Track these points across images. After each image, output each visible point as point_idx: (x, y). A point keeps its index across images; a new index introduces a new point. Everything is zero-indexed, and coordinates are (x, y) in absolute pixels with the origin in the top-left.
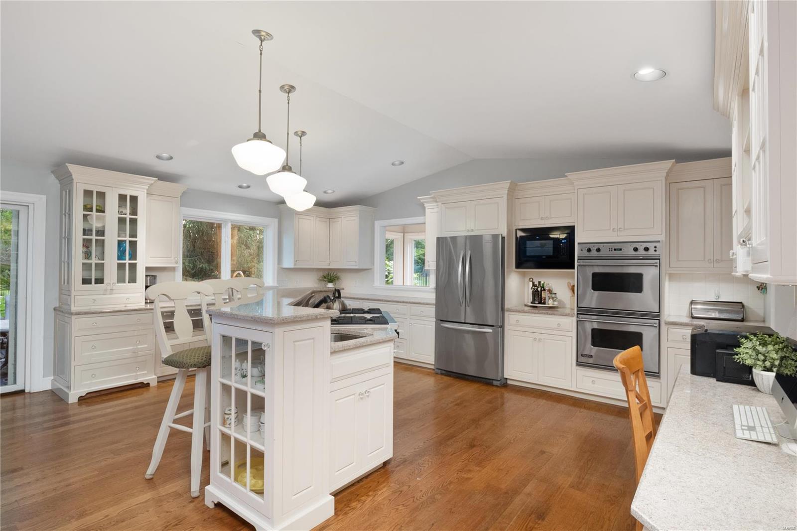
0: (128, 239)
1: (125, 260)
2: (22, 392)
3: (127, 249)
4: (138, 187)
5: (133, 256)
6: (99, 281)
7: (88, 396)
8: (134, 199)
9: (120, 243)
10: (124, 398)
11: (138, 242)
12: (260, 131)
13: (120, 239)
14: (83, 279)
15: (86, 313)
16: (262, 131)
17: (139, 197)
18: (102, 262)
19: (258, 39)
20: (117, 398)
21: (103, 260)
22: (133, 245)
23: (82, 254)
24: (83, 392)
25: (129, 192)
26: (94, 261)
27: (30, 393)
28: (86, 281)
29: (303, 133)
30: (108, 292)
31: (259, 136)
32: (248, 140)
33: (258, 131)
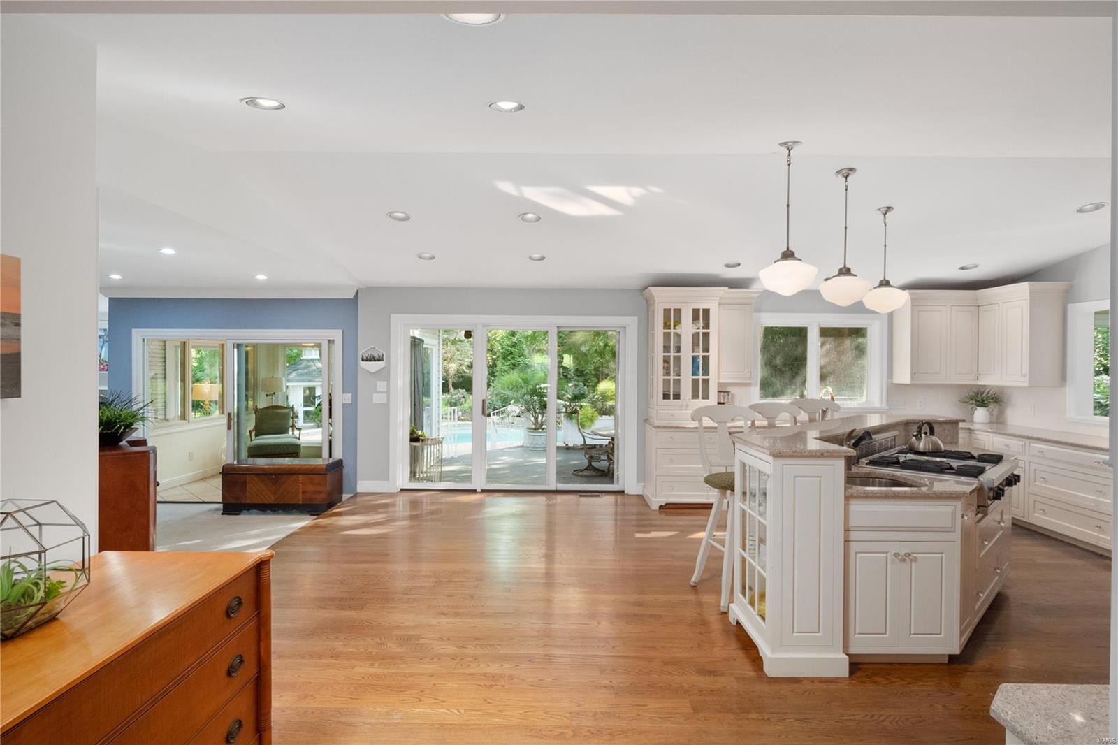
0: (701, 354)
1: (698, 375)
2: (622, 492)
3: (701, 365)
4: (709, 299)
5: (706, 372)
6: (677, 397)
7: (667, 507)
8: (706, 312)
9: (694, 359)
10: (698, 516)
11: (710, 357)
12: (788, 249)
13: (694, 354)
14: (664, 395)
15: (664, 427)
16: (790, 249)
17: (711, 310)
18: (679, 378)
19: (786, 149)
20: (690, 514)
21: (679, 376)
22: (706, 359)
23: (662, 370)
24: (663, 501)
25: (702, 306)
26: (672, 377)
27: (628, 495)
28: (666, 397)
29: (889, 209)
30: (684, 407)
31: (788, 255)
32: (775, 262)
33: (786, 250)
